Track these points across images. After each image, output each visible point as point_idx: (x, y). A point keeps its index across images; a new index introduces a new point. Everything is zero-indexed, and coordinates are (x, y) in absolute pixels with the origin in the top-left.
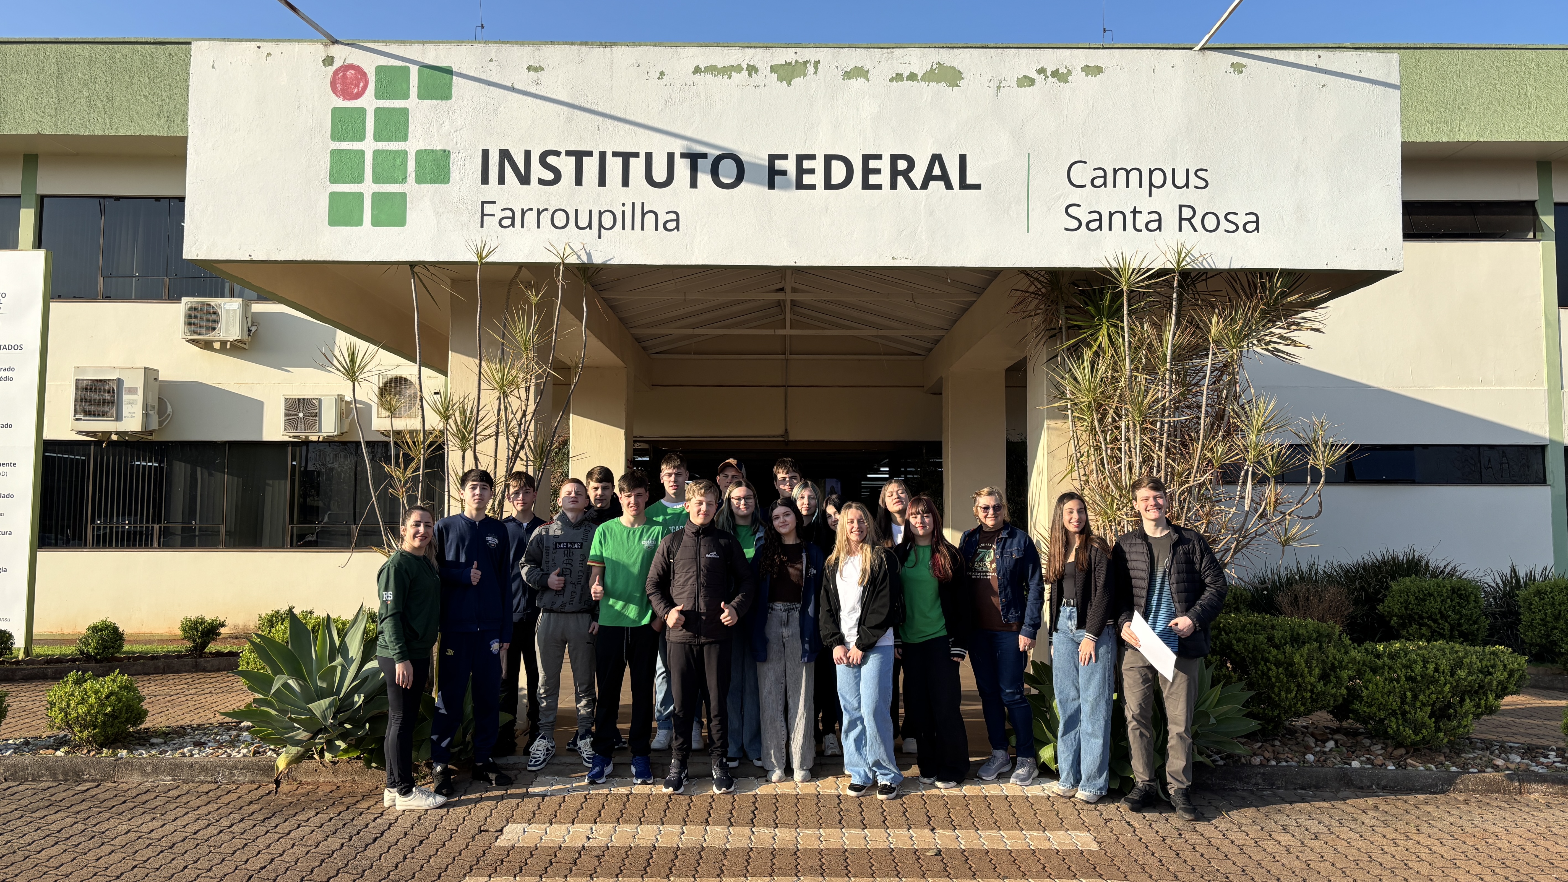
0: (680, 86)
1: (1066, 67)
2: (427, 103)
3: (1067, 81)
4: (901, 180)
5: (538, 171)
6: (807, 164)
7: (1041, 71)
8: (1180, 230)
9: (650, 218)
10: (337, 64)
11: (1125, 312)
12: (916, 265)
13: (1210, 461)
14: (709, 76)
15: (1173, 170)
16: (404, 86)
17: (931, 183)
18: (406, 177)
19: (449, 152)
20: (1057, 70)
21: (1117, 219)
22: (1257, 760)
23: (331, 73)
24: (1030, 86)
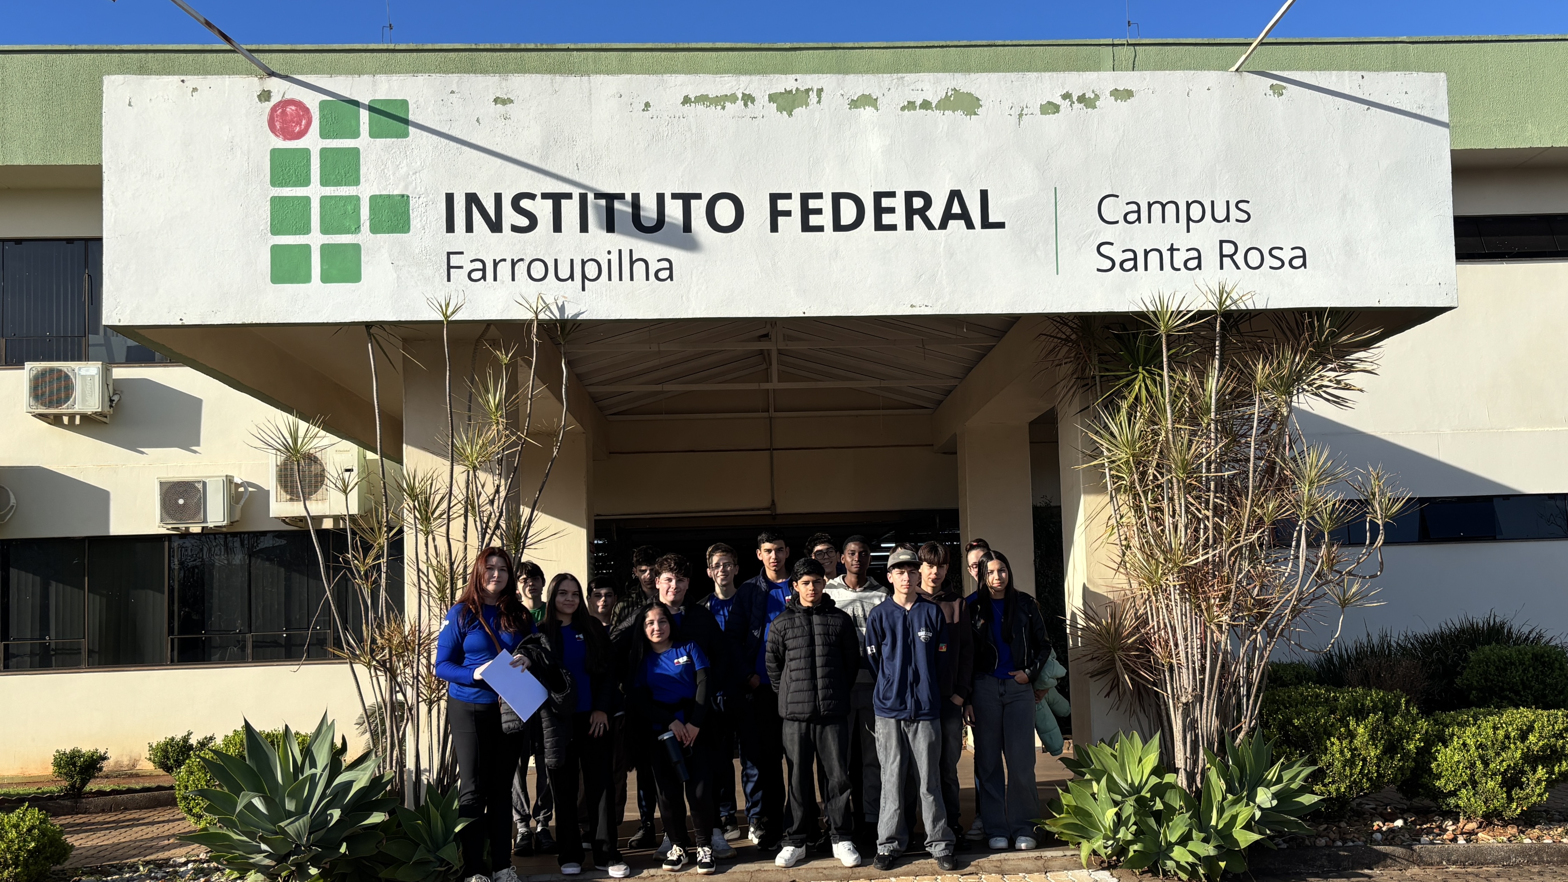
0: (668, 118)
1: (1093, 92)
2: (380, 142)
3: (1094, 107)
4: (917, 219)
5: (510, 217)
6: (813, 204)
7: (1067, 96)
8: (1222, 268)
9: (639, 267)
10: (275, 99)
11: (1165, 359)
12: (937, 313)
13: (1261, 519)
14: (700, 107)
15: (1213, 202)
16: (353, 123)
17: (951, 222)
18: (359, 227)
19: (408, 197)
20: (1084, 94)
21: (1154, 257)
22: (1322, 842)
23: (268, 110)
24: (1054, 113)
